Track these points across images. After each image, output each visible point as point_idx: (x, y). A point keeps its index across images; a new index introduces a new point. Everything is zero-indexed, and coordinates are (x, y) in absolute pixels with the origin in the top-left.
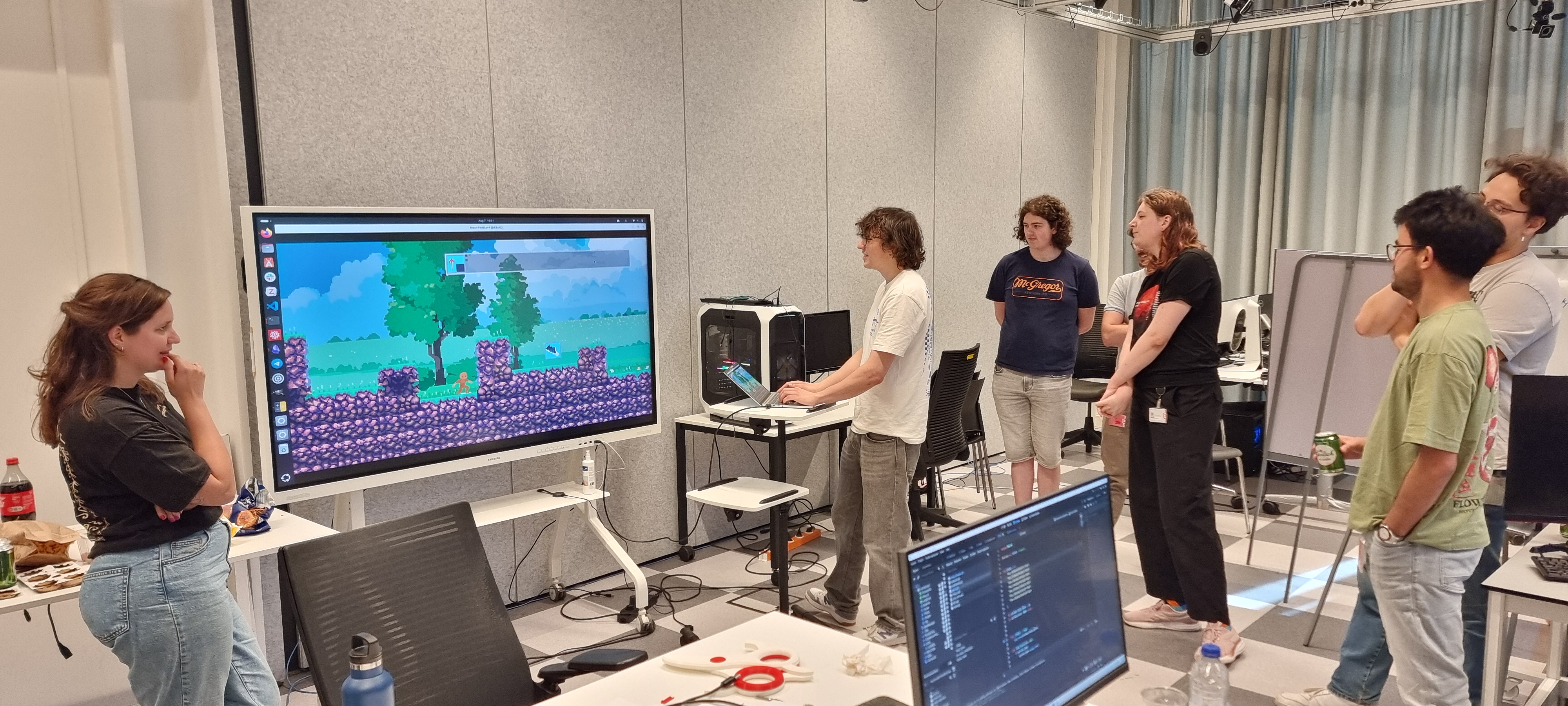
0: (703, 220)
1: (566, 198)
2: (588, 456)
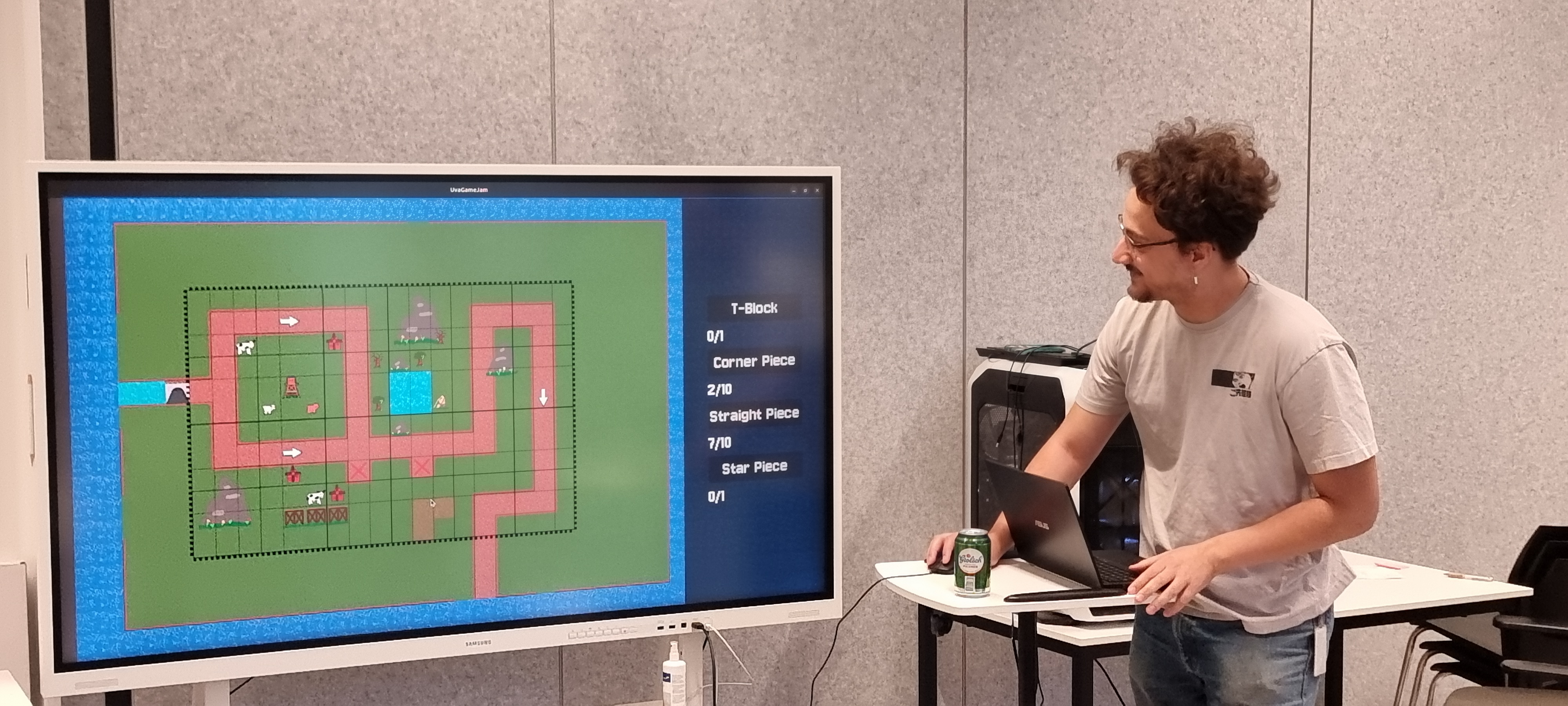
0: (1003, 188)
1: (698, 146)
2: (674, 652)
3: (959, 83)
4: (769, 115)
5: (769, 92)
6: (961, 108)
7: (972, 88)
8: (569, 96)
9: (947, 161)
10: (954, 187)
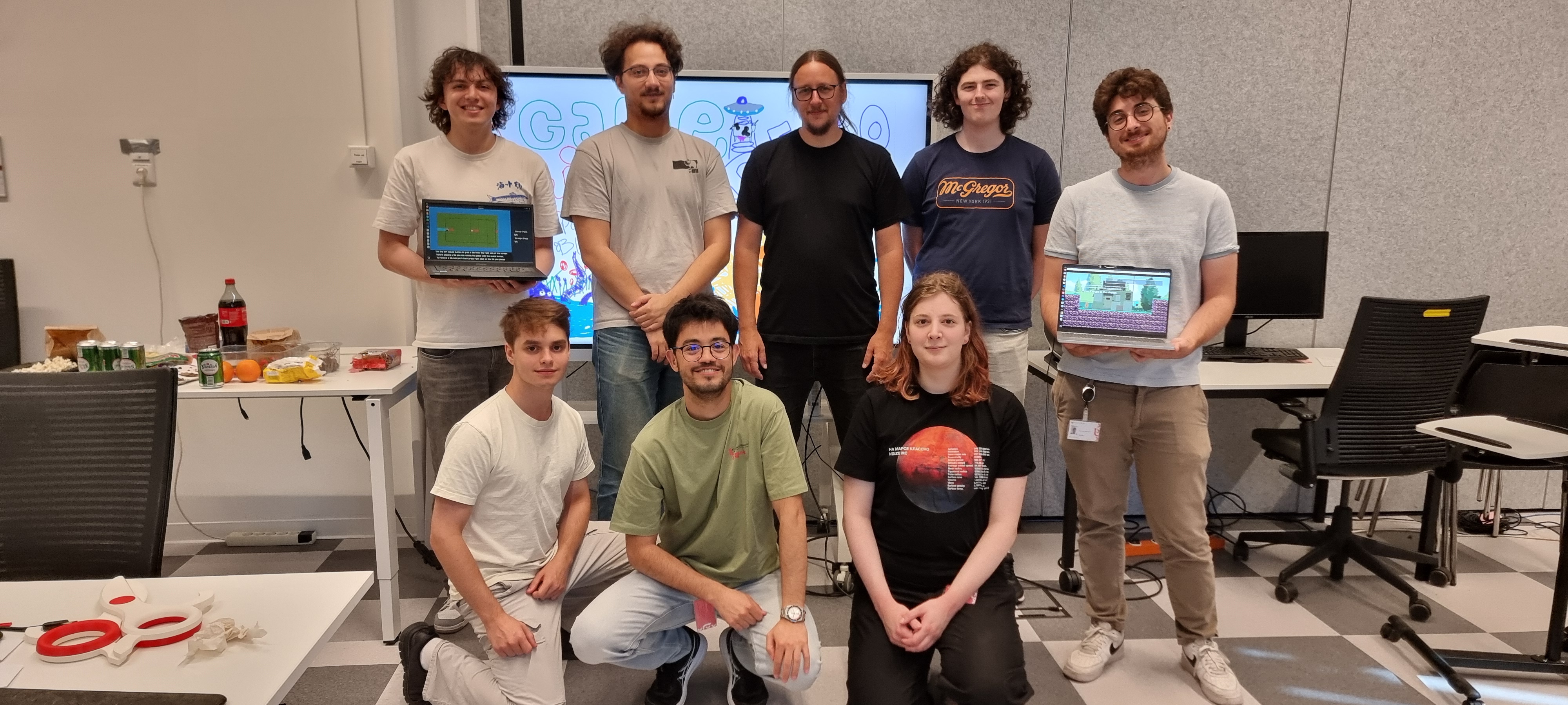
3: (1065, 24)
4: (926, 46)
5: (927, 31)
6: (1066, 41)
7: (1075, 27)
8: (794, 34)
9: (1054, 77)
10: (1058, 94)
